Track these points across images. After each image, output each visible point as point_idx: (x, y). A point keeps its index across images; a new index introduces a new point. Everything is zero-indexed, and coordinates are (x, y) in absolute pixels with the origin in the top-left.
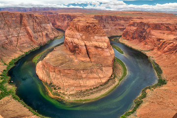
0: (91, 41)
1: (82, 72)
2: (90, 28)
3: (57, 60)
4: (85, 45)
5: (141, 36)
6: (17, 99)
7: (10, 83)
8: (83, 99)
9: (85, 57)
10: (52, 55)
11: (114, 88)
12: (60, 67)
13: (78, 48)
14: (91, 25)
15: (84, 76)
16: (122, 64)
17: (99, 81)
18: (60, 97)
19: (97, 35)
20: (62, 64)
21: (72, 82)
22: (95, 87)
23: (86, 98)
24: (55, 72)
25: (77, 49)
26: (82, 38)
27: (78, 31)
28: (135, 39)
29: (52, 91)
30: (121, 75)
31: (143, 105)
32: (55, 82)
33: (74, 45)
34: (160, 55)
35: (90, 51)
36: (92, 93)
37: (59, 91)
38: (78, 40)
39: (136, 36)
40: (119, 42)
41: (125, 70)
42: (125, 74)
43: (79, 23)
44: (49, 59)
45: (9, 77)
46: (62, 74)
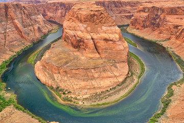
0: (99, 33)
1: (93, 71)
2: (95, 17)
3: (60, 59)
4: (92, 39)
5: (153, 24)
6: (21, 109)
7: (7, 90)
8: (101, 102)
9: (93, 52)
10: (51, 52)
11: (134, 87)
12: (65, 66)
13: (84, 42)
14: (96, 13)
15: (96, 75)
16: (137, 58)
17: (116, 80)
18: (72, 103)
19: (104, 25)
20: (67, 63)
21: (83, 84)
22: (111, 88)
23: (104, 101)
24: (59, 73)
25: (81, 43)
26: (87, 30)
27: (81, 21)
28: (147, 27)
29: (60, 96)
30: (139, 71)
31: (173, 104)
32: (62, 85)
33: (78, 39)
34: (180, 45)
35: (98, 44)
36: (109, 95)
37: (69, 96)
38: (82, 32)
39: (148, 23)
40: (128, 33)
41: (142, 65)
42: (143, 70)
43: (81, 12)
44: (49, 59)
45: (4, 84)
46: (69, 76)
